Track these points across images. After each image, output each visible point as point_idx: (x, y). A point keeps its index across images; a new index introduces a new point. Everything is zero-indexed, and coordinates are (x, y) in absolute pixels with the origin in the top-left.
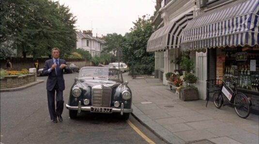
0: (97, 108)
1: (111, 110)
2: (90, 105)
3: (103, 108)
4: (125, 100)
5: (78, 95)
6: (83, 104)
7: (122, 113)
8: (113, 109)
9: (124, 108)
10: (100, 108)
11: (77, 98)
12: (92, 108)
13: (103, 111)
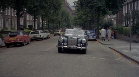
0: (70, 46)
1: (76, 47)
2: (67, 45)
3: (73, 46)
4: (83, 44)
5: (62, 41)
6: (64, 45)
7: (81, 49)
8: (77, 47)
9: (83, 47)
10: (71, 46)
11: (62, 42)
12: (68, 47)
13: (73, 48)
